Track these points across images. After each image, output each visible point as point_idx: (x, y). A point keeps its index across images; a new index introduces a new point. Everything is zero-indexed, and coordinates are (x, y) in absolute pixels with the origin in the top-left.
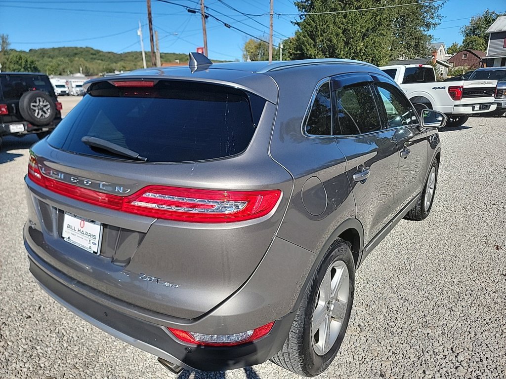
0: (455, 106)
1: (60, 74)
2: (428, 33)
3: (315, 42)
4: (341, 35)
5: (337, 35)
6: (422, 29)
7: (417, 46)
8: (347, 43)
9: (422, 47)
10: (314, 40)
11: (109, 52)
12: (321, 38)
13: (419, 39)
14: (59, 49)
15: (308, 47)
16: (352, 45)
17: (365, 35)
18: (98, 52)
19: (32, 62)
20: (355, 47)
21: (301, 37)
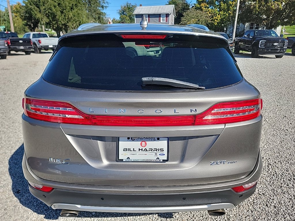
0: (147, 51)
2: (103, 11)
3: (39, 9)
4: (58, 7)
5: (55, 7)
6: (100, 8)
7: (99, 18)
8: (62, 12)
9: (102, 19)
10: (38, 7)
12: (44, 7)
13: (100, 14)
15: (36, 12)
16: (65, 14)
17: (72, 8)
20: (67, 16)
21: (29, 5)
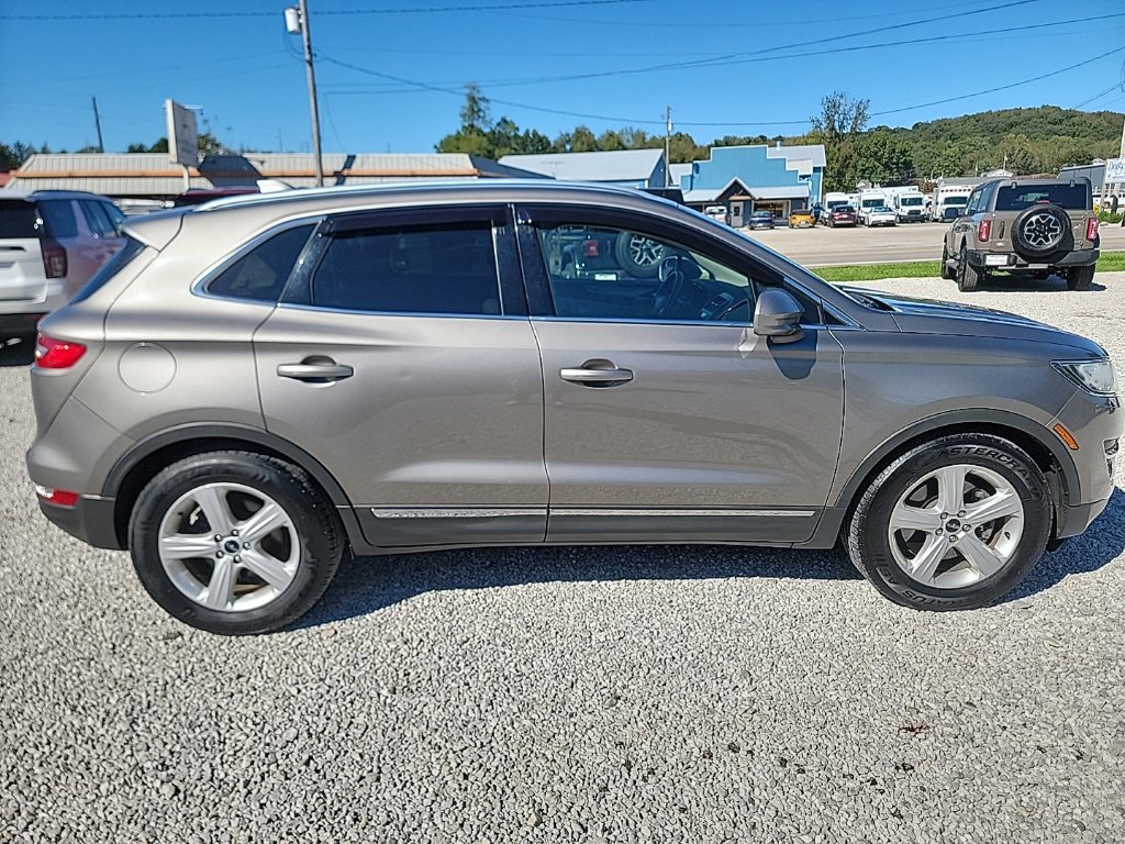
1: (960, 174)
11: (1100, 114)
14: (978, 118)
18: (1071, 114)
19: (903, 153)
